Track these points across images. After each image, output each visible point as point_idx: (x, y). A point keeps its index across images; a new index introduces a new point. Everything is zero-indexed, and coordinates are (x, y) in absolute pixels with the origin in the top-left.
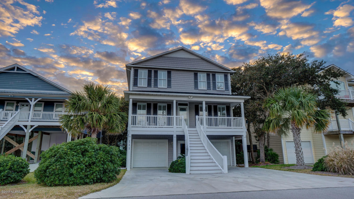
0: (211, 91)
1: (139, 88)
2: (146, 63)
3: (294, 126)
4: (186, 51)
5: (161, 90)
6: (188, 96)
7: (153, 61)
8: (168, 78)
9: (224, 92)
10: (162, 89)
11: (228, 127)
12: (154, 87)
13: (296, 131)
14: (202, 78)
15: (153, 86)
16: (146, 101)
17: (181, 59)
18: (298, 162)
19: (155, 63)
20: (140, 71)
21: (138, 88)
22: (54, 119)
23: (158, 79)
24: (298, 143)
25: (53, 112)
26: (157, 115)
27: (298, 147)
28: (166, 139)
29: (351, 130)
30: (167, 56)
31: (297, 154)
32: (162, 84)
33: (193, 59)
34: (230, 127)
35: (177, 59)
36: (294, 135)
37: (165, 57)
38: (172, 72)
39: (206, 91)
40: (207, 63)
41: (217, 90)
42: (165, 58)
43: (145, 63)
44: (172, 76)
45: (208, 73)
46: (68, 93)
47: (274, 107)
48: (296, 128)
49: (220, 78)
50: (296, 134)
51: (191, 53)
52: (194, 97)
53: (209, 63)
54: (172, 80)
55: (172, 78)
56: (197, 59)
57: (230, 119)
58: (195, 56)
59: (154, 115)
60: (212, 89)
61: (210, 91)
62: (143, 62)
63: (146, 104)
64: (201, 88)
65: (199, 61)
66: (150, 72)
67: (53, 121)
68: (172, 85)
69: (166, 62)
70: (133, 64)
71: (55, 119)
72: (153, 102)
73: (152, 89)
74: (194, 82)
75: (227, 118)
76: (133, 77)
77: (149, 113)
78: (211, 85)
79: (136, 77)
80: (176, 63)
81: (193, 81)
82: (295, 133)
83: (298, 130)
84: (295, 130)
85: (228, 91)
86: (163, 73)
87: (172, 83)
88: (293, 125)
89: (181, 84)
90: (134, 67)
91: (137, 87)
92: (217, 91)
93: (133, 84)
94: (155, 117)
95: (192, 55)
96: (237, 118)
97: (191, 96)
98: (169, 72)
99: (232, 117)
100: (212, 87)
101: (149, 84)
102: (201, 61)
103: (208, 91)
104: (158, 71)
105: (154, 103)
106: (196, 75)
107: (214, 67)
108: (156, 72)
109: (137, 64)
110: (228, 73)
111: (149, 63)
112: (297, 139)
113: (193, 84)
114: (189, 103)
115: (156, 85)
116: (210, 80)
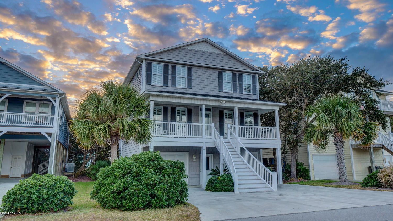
0: (238, 95)
1: (154, 87)
2: (162, 55)
3: (338, 139)
4: (209, 43)
5: (180, 91)
6: (219, 101)
7: (170, 53)
8: (188, 76)
9: (251, 96)
10: (180, 89)
11: (256, 138)
12: (171, 87)
13: (340, 145)
14: (227, 77)
15: (170, 85)
16: (162, 104)
17: (203, 53)
18: (341, 178)
19: (173, 56)
20: (154, 65)
21: (152, 86)
22: (23, 123)
23: (177, 76)
24: (341, 157)
25: (22, 113)
26: (175, 122)
27: (341, 162)
28: (186, 152)
29: (380, 143)
30: (187, 48)
31: (340, 169)
32: (181, 84)
33: (217, 54)
34: (257, 138)
35: (198, 53)
36: (337, 149)
37: (184, 49)
38: (193, 69)
39: (232, 94)
40: (233, 60)
41: (244, 93)
42: (185, 51)
43: (160, 54)
44: (192, 73)
45: (234, 72)
46: (50, 88)
47: (322, 118)
48: (339, 141)
49: (247, 80)
50: (340, 148)
51: (215, 46)
52: (227, 102)
53: (235, 60)
54: (193, 78)
55: (193, 76)
56: (222, 55)
57: (258, 128)
58: (219, 50)
59: (171, 121)
60: (238, 92)
61: (236, 94)
62: (157, 54)
63: (162, 107)
64: (226, 90)
65: (224, 57)
66: (166, 67)
67: (23, 125)
68: (193, 85)
69: (186, 56)
70: (146, 56)
71: (25, 123)
72: (170, 105)
73: (169, 89)
74: (218, 83)
75: (254, 128)
76: (146, 72)
77: (165, 119)
78: (238, 88)
79: (149, 73)
80: (197, 57)
81: (218, 81)
82: (338, 147)
83: (342, 143)
84: (338, 143)
85: (255, 96)
86: (182, 70)
87: (193, 83)
88: (336, 137)
89: (203, 84)
90: (146, 60)
91: (150, 86)
92: (244, 95)
93: (146, 81)
94: (172, 124)
95: (216, 48)
96: (268, 127)
97: (223, 101)
98: (190, 68)
99: (260, 127)
100: (238, 90)
101: (166, 83)
102: (226, 57)
103: (234, 94)
104: (177, 67)
105: (172, 106)
106: (220, 74)
107: (241, 65)
108: (174, 68)
109: (150, 56)
110: (256, 73)
111: (165, 55)
112: (340, 153)
113: (217, 85)
114: (213, 108)
115: (174, 84)
116: (236, 81)
